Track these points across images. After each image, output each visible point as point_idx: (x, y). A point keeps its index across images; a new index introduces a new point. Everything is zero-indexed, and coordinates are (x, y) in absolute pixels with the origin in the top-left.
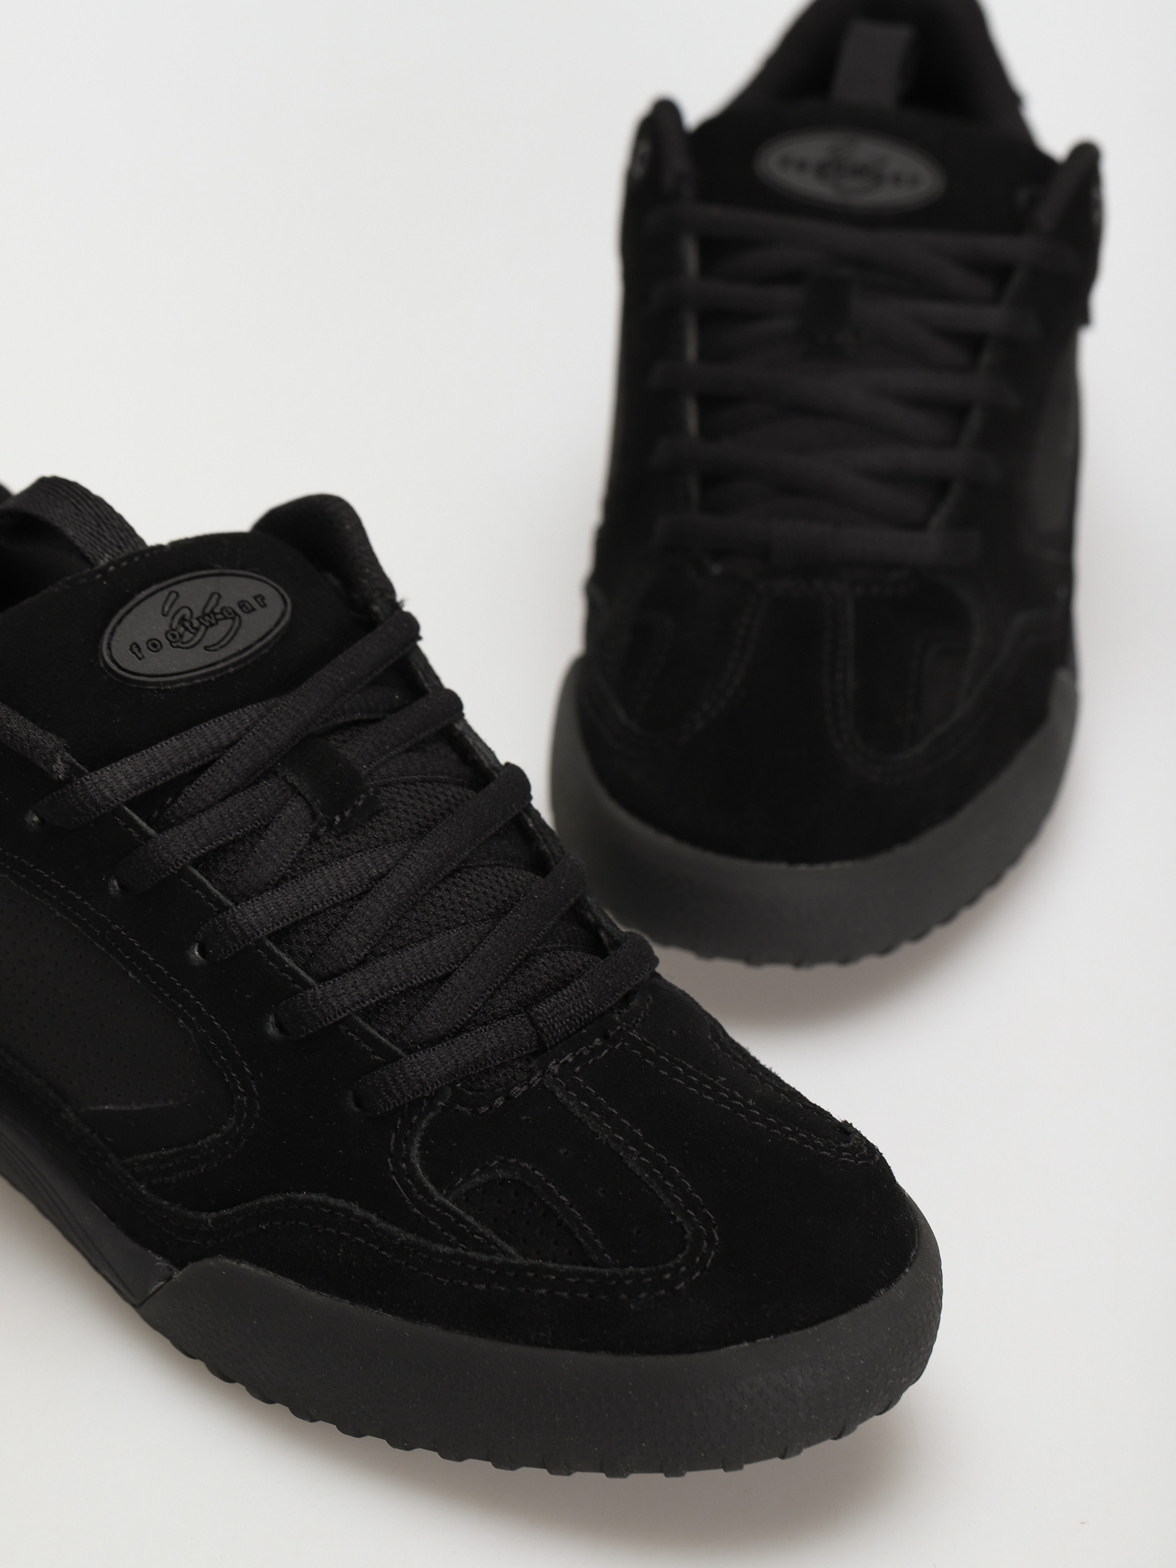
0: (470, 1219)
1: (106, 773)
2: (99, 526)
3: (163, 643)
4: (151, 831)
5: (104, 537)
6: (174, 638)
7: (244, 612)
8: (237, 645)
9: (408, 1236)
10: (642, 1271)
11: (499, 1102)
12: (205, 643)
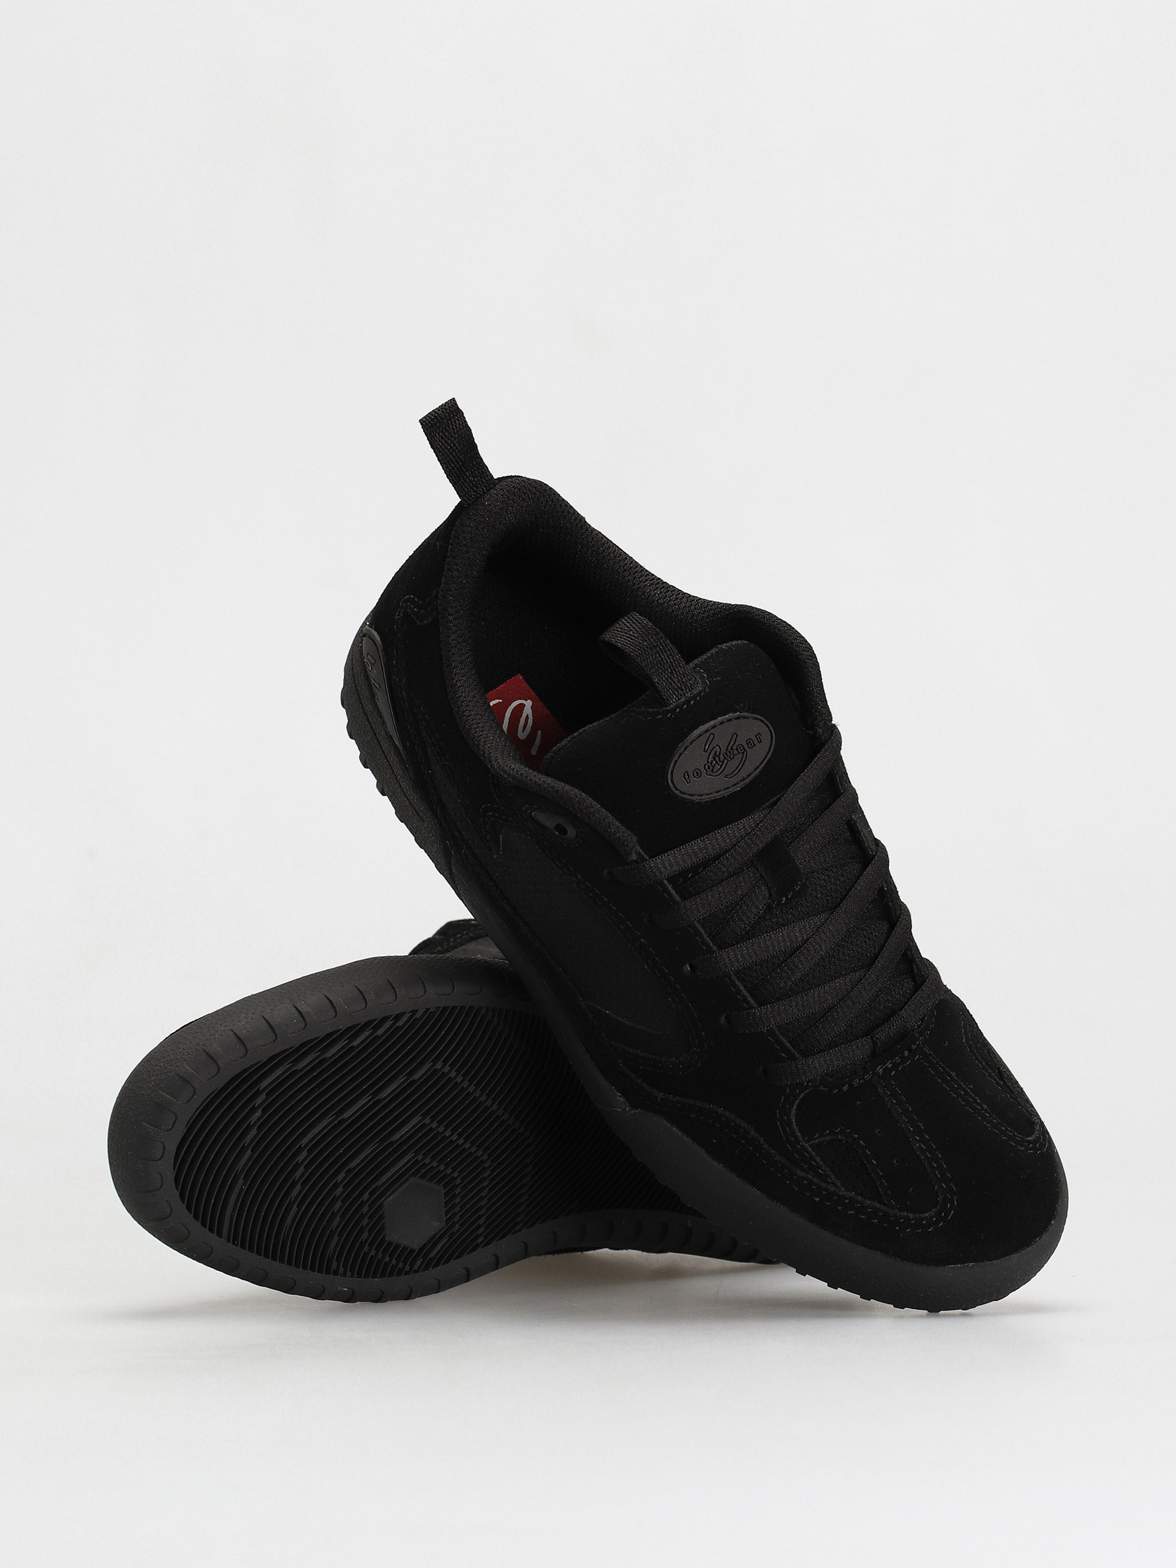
0: (818, 1159)
1: (658, 860)
2: (672, 673)
3: (702, 772)
4: (678, 898)
5: (674, 682)
6: (710, 769)
7: (749, 747)
8: (743, 774)
9: (780, 1158)
10: (911, 1215)
11: (846, 1088)
12: (725, 773)
